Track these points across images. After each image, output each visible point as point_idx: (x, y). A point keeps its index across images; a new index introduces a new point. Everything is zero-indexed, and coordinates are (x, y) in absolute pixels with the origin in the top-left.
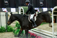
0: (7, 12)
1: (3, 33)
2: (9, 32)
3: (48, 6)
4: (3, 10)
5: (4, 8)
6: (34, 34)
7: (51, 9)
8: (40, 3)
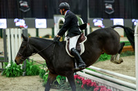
0: (26, 27)
1: (16, 79)
2: (30, 75)
3: (126, 14)
4: (17, 24)
5: (19, 18)
6: (90, 80)
7: (133, 20)
8: (107, 7)
